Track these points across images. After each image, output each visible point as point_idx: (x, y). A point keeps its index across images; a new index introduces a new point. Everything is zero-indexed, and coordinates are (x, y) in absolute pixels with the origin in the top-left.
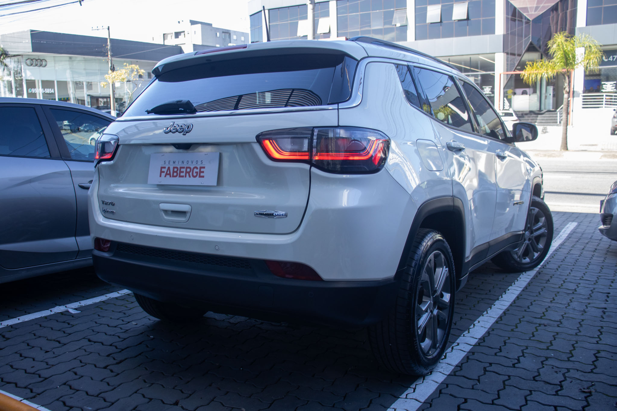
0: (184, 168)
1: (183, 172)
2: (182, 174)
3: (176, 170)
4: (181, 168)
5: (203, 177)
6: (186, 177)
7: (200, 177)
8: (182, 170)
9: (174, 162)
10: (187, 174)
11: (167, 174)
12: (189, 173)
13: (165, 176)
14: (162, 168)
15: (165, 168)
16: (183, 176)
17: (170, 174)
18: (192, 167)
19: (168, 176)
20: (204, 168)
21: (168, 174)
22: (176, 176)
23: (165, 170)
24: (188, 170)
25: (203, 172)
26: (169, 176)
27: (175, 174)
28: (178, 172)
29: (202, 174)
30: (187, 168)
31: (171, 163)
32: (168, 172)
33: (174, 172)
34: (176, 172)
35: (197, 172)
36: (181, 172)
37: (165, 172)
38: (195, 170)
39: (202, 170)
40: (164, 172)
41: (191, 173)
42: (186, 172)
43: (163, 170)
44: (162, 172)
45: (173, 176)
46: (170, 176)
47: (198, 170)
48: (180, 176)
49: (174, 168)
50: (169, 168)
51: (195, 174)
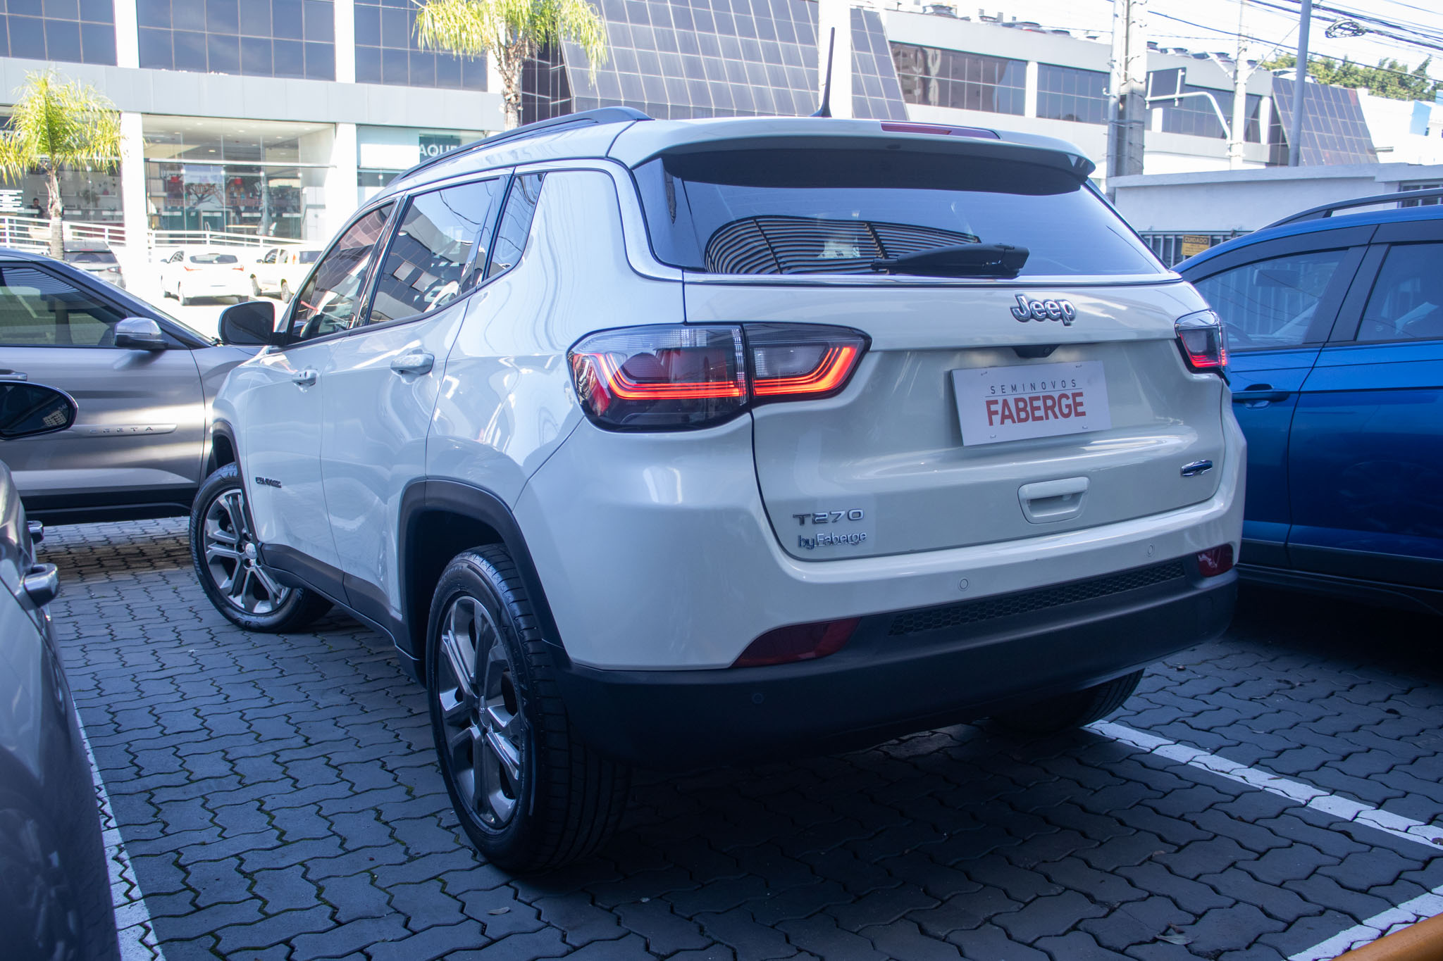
0: (1037, 398)
1: (1038, 408)
2: (1037, 414)
3: (1021, 405)
4: (1032, 399)
5: (1083, 414)
6: (1047, 418)
7: (1078, 414)
8: (1036, 404)
9: (1014, 388)
10: (1050, 412)
11: (1004, 418)
12: (1052, 408)
13: (1002, 423)
14: (989, 403)
15: (996, 402)
16: (1040, 418)
17: (1011, 416)
18: (1056, 396)
19: (1008, 421)
20: (1080, 394)
21: (1008, 417)
22: (1026, 419)
23: (998, 408)
24: (1049, 403)
25: (1081, 404)
26: (1010, 420)
27: (1023, 415)
28: (1029, 409)
29: (1080, 409)
30: (1045, 398)
31: (1008, 390)
32: (1007, 413)
33: (1018, 410)
34: (1024, 409)
35: (1068, 406)
36: (1034, 409)
37: (1000, 412)
38: (1064, 402)
39: (1078, 399)
40: (996, 413)
41: (1056, 409)
42: (1046, 408)
43: (993, 408)
44: (991, 414)
45: (1020, 420)
46: (1014, 421)
47: (1070, 401)
48: (1035, 419)
49: (1017, 401)
50: (1005, 403)
51: (1066, 411)
